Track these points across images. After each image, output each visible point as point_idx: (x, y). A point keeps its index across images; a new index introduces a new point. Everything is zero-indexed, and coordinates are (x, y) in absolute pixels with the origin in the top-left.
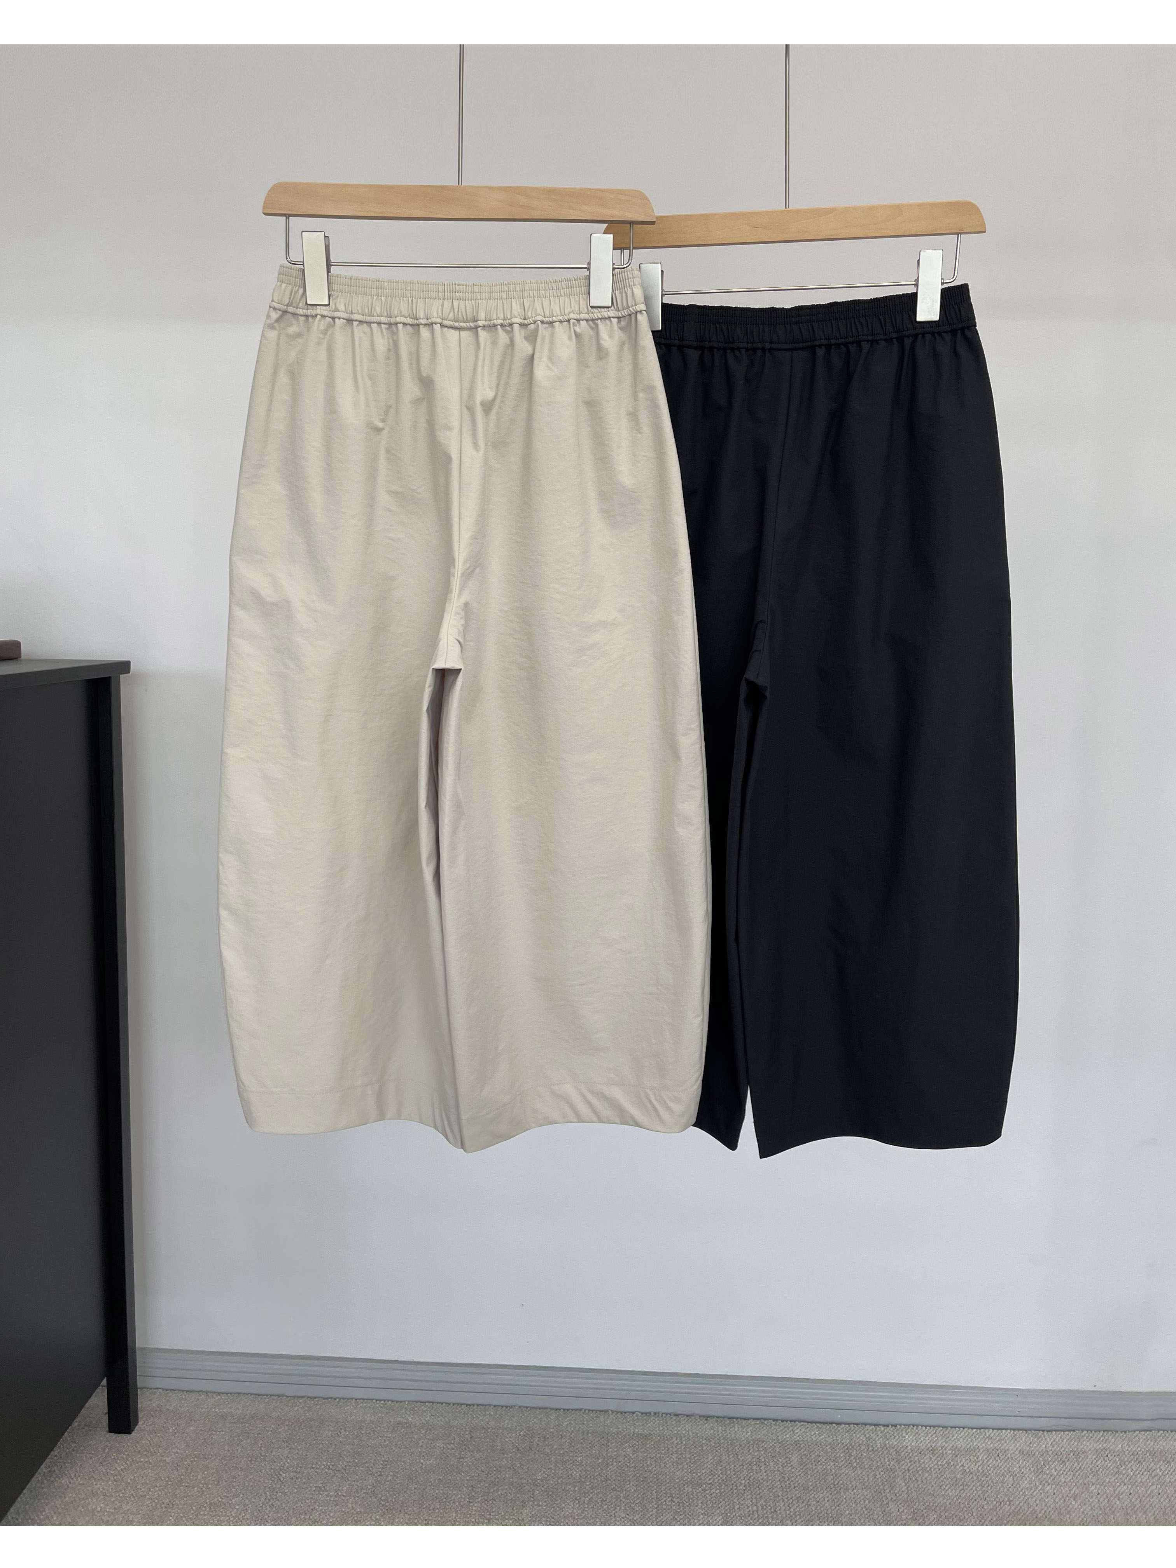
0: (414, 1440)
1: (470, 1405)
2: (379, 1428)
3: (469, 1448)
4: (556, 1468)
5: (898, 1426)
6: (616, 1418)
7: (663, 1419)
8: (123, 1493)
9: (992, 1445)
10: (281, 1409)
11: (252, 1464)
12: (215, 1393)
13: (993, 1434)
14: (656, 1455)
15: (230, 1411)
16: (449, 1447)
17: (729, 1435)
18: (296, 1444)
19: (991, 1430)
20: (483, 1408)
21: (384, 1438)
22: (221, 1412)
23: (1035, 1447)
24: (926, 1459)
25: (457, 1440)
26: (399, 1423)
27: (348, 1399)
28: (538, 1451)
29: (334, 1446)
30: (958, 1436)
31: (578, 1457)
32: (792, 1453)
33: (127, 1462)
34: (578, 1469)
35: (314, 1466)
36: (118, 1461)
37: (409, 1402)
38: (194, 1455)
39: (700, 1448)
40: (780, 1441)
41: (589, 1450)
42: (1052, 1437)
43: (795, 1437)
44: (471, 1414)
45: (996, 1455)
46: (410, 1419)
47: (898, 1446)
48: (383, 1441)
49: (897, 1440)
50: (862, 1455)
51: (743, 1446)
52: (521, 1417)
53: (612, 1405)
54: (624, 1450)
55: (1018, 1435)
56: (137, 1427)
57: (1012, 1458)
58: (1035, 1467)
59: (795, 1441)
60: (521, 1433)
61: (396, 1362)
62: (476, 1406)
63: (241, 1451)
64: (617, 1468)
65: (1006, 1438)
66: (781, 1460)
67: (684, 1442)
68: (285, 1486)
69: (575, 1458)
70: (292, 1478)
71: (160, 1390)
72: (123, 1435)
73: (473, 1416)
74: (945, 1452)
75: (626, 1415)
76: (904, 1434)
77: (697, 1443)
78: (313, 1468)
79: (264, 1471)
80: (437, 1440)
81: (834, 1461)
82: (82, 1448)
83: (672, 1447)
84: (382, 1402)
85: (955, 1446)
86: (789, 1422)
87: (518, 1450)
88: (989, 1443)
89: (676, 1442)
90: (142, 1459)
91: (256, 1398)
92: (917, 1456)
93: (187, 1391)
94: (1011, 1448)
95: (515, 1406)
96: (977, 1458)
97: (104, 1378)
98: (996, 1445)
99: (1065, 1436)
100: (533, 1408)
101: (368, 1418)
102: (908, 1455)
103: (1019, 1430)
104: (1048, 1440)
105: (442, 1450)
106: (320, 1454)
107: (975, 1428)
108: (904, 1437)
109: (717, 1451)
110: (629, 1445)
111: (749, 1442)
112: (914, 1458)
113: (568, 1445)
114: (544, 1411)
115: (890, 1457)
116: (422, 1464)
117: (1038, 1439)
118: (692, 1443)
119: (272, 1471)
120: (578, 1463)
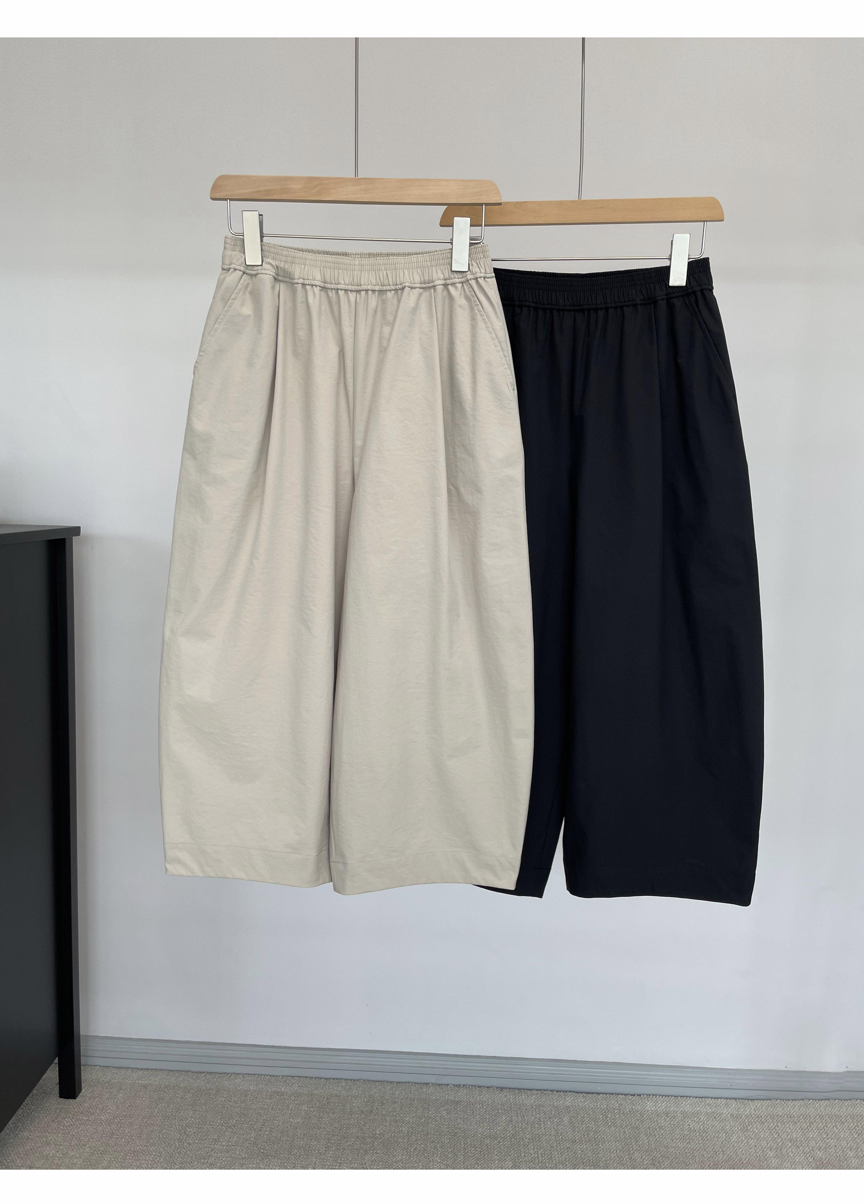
0: (285, 1104)
1: (327, 1079)
2: (260, 1096)
3: (326, 1110)
4: (390, 1125)
5: (642, 1096)
6: (435, 1089)
7: (469, 1090)
8: (69, 1143)
9: (710, 1110)
10: (188, 1081)
11: (165, 1121)
12: (138, 1069)
13: (711, 1102)
14: (464, 1116)
15: (150, 1082)
16: (311, 1109)
17: (518, 1102)
18: (198, 1107)
19: (710, 1099)
20: (337, 1081)
21: (264, 1103)
22: (143, 1083)
23: (742, 1112)
24: (663, 1120)
25: (317, 1104)
26: (275, 1092)
27: (237, 1074)
28: (377, 1113)
29: (226, 1109)
30: (686, 1103)
31: (406, 1117)
32: (564, 1115)
33: (73, 1120)
34: (406, 1126)
35: (211, 1124)
36: (66, 1119)
37: (282, 1076)
38: (123, 1115)
39: (496, 1111)
40: (556, 1106)
41: (415, 1112)
42: (755, 1104)
43: (566, 1103)
44: (328, 1086)
45: (713, 1117)
46: (283, 1089)
47: (642, 1110)
48: (263, 1105)
49: (641, 1106)
50: (615, 1117)
51: (528, 1109)
52: (365, 1088)
53: (432, 1080)
54: (441, 1112)
55: (730, 1102)
56: (81, 1094)
57: (725, 1120)
58: (742, 1126)
59: (567, 1107)
60: (365, 1100)
61: (273, 1047)
62: (332, 1079)
63: (158, 1112)
64: (435, 1125)
65: (721, 1105)
66: (555, 1120)
67: (485, 1107)
68: (189, 1138)
69: (404, 1118)
70: (195, 1132)
71: (98, 1067)
72: (70, 1100)
73: (329, 1087)
74: (676, 1115)
75: (442, 1086)
76: (646, 1102)
77: (494, 1107)
78: (211, 1125)
79: (174, 1127)
80: (303, 1104)
81: (594, 1121)
82: (40, 1109)
83: (476, 1110)
84: (263, 1076)
85: (684, 1110)
86: (562, 1092)
87: (363, 1112)
88: (708, 1108)
89: (479, 1107)
90: (84, 1118)
91: (169, 1073)
92: (655, 1118)
93: (118, 1068)
94: (724, 1112)
95: (360, 1080)
96: (700, 1120)
97: (56, 1057)
98: (713, 1110)
99: (763, 1104)
100: (374, 1081)
101: (252, 1088)
102: (649, 1117)
103: (730, 1099)
104: (752, 1106)
105: (306, 1112)
106: (216, 1115)
107: (698, 1097)
108: (646, 1103)
109: (509, 1113)
110: (444, 1109)
111: (533, 1107)
112: (654, 1119)
113: (399, 1109)
114: (382, 1083)
115: (636, 1118)
116: (291, 1122)
117: (744, 1105)
118: (491, 1108)
119: (180, 1127)
120: (406, 1122)
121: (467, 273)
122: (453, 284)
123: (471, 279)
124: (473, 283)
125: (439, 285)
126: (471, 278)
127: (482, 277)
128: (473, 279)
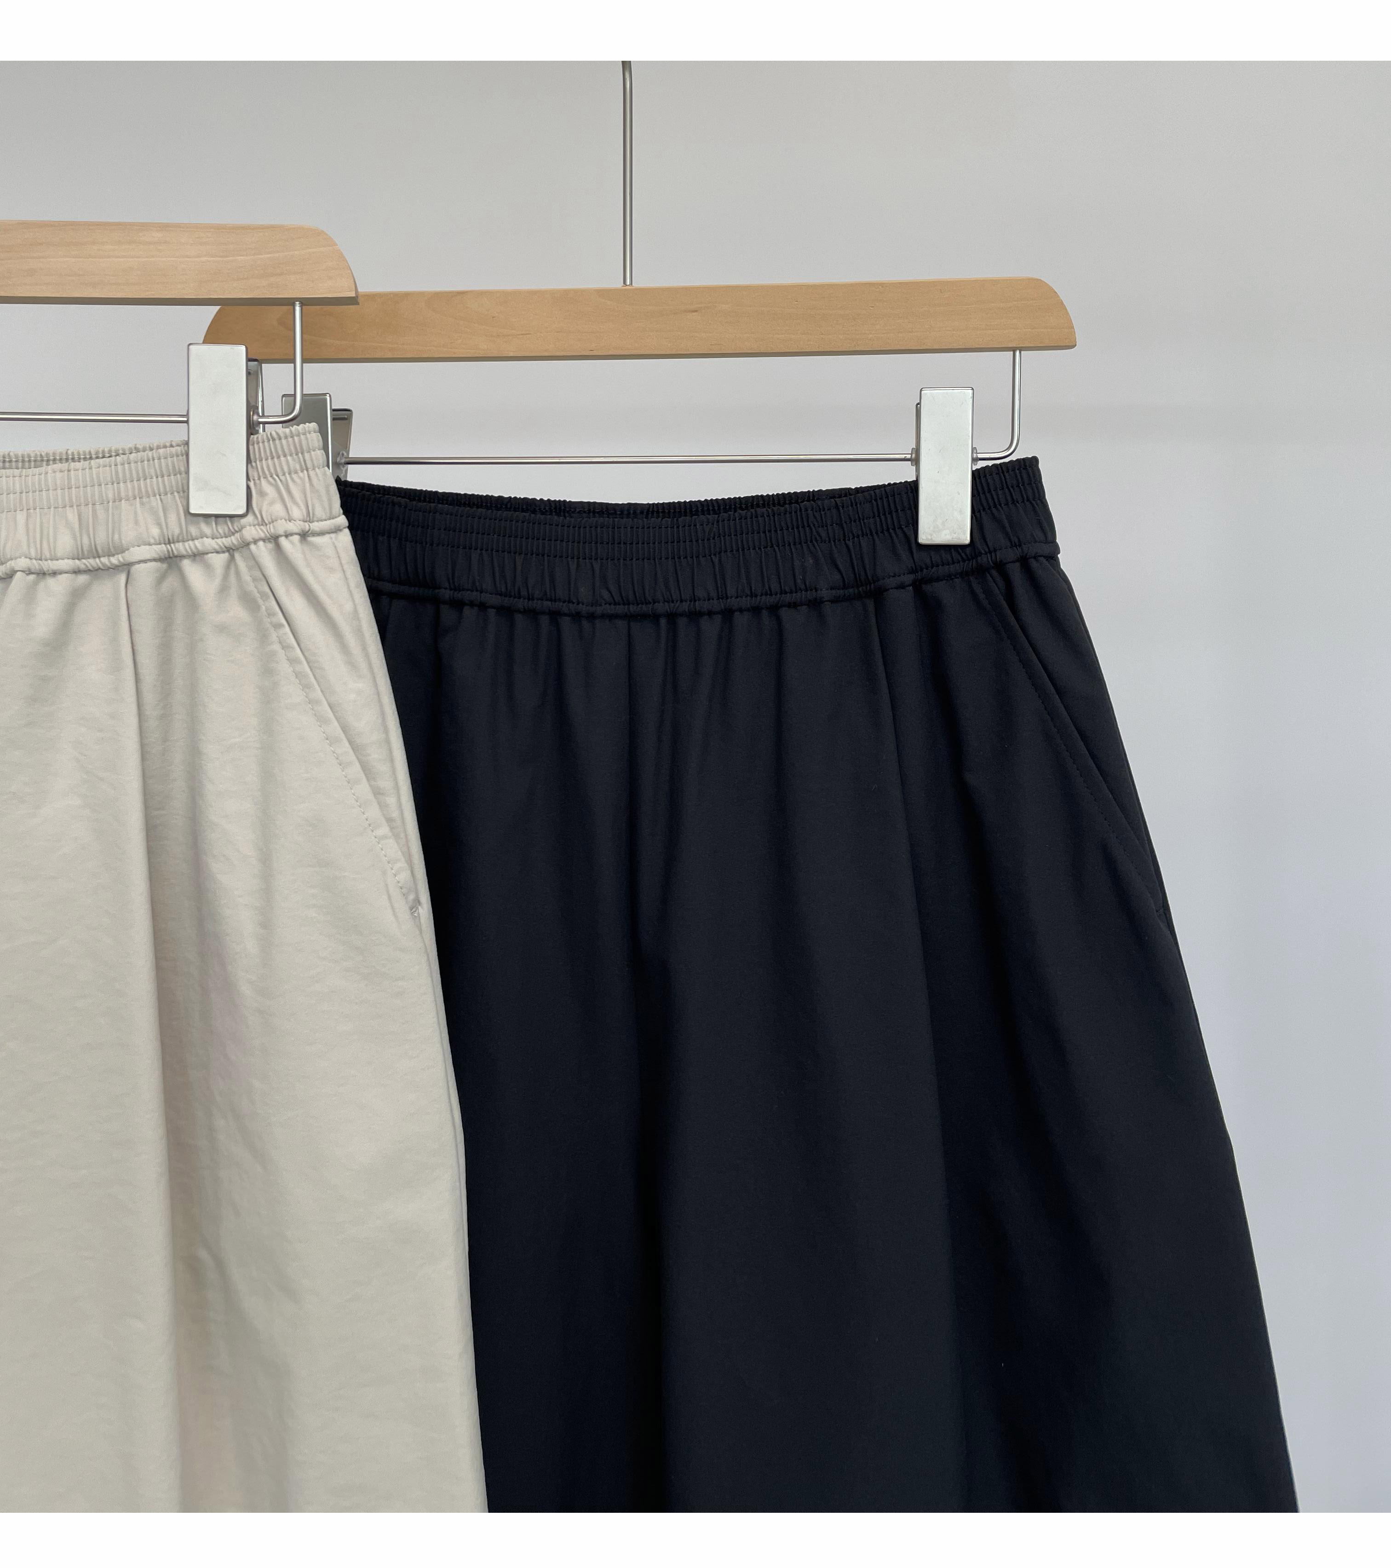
121: (244, 521)
122: (197, 556)
123: (255, 542)
124: (263, 552)
125: (145, 561)
126: (257, 537)
127: (292, 534)
128: (264, 540)
